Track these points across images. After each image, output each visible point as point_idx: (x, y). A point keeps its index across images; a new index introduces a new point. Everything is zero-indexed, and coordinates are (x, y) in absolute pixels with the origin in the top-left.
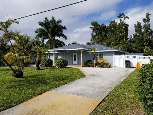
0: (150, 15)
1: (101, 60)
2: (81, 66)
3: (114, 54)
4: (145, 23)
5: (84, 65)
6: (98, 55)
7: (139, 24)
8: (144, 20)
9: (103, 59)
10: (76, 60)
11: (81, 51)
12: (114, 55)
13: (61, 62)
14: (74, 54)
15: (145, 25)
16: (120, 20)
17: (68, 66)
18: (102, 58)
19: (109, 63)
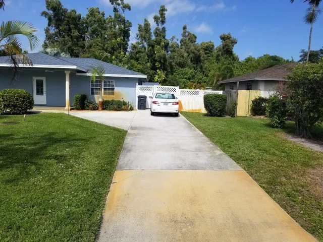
0: (166, 10)
1: (110, 95)
2: (67, 107)
3: (137, 84)
4: (158, 25)
5: (76, 106)
6: (103, 84)
7: (147, 25)
8: (156, 18)
9: (113, 94)
10: (45, 95)
11: (65, 72)
12: (137, 86)
13: (17, 99)
14: (35, 79)
15: (157, 29)
16: (115, 9)
17: (35, 109)
18: (111, 91)
19: (126, 101)
